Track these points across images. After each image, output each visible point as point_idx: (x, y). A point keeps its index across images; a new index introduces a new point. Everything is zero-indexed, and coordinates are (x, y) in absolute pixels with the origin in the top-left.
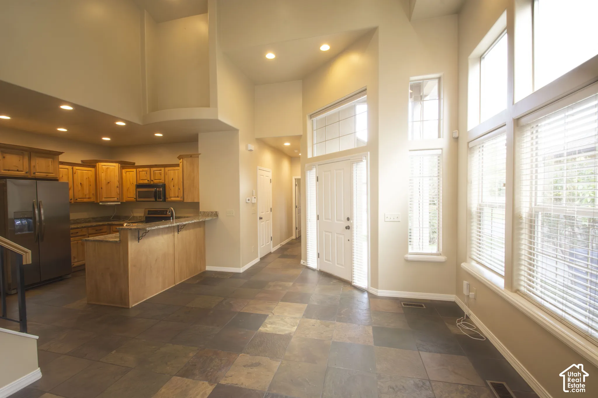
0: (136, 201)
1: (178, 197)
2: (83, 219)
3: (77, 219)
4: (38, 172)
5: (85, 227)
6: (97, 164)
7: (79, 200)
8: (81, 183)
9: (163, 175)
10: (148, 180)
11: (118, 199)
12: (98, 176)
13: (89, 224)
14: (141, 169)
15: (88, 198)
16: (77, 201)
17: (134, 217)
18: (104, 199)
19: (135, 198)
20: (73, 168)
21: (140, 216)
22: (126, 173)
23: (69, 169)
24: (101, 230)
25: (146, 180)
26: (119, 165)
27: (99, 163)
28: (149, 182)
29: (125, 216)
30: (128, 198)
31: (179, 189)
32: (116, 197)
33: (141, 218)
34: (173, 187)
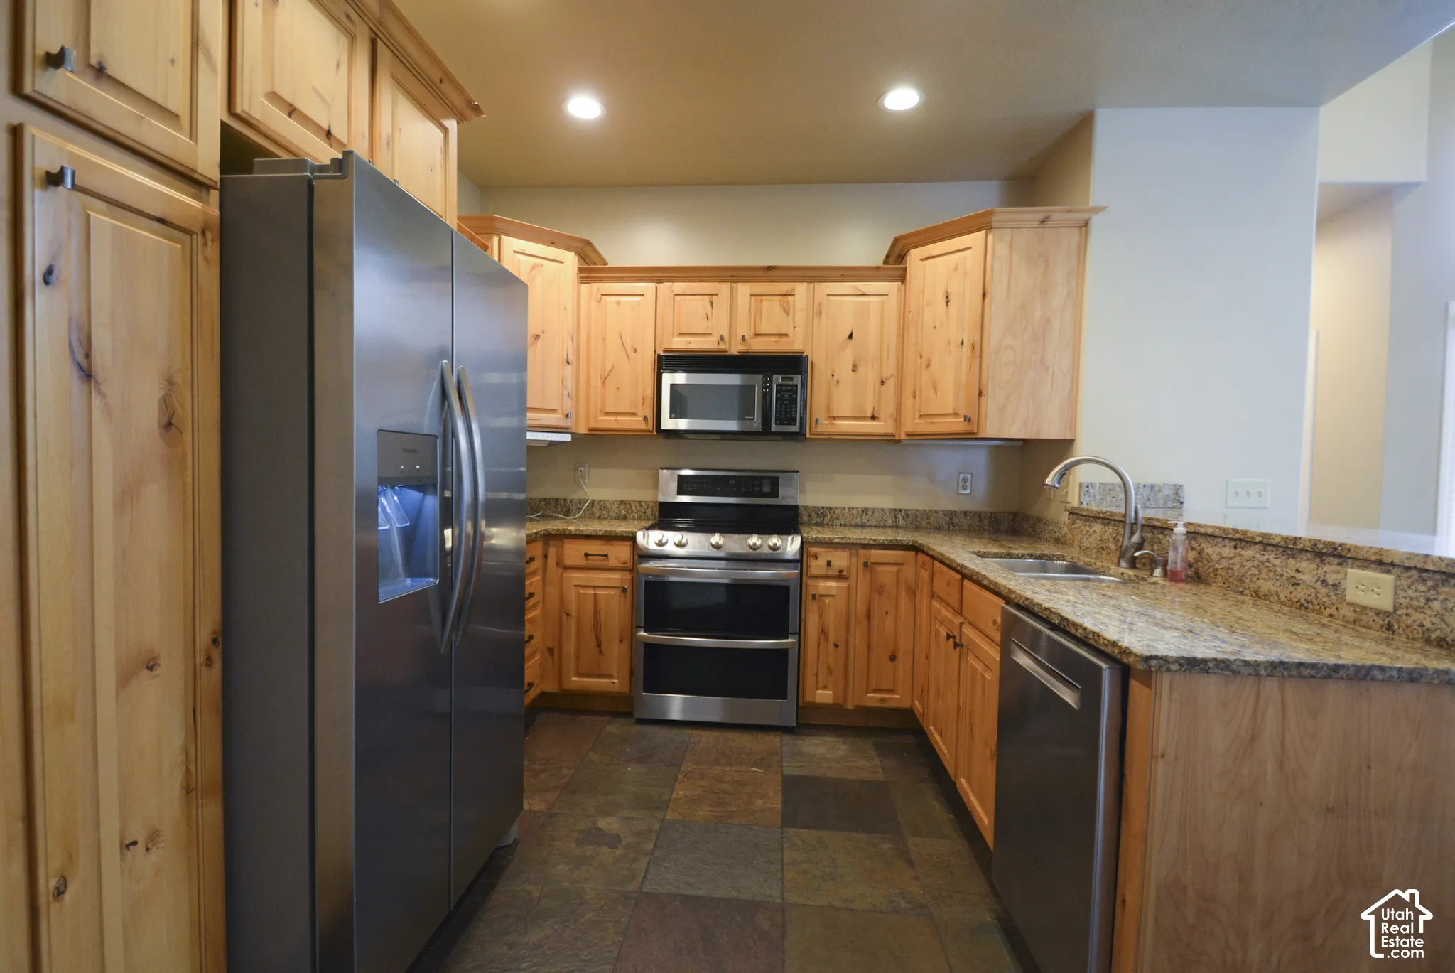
0: (658, 430)
1: (873, 418)
6: (496, 239)
9: (799, 317)
10: (720, 338)
11: (567, 417)
17: (594, 503)
19: (647, 419)
21: (621, 502)
22: (599, 301)
25: (710, 334)
26: (575, 259)
27: (503, 237)
28: (725, 344)
29: (546, 499)
30: (607, 414)
31: (882, 383)
32: (560, 411)
33: (629, 507)
34: (853, 371)
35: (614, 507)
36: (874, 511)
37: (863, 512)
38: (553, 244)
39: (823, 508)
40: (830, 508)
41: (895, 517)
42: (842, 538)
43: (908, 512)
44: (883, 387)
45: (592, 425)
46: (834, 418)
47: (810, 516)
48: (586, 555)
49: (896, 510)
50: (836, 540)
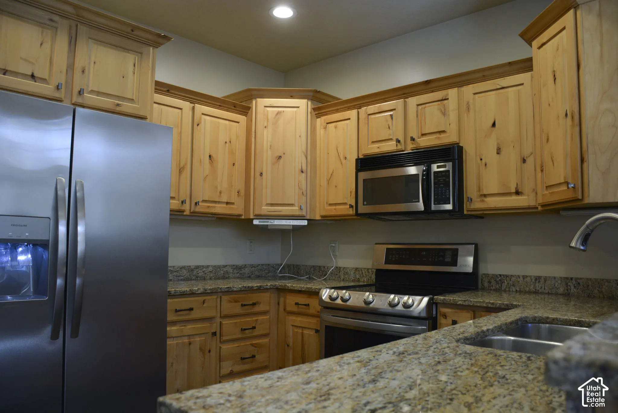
0: (357, 214)
1: (517, 193)
2: (210, 269)
3: (197, 267)
4: (92, 92)
5: (213, 292)
6: (254, 102)
7: (202, 208)
8: (210, 156)
9: (453, 116)
10: (398, 141)
11: (301, 208)
12: (253, 140)
13: (223, 285)
14: (372, 108)
15: (227, 203)
16: (198, 209)
17: (338, 269)
18: (265, 209)
19: (351, 206)
20: (193, 108)
21: (356, 269)
22: (325, 128)
23: (183, 110)
24: (254, 304)
25: (391, 139)
26: (310, 103)
27: (259, 100)
28: (401, 145)
29: (314, 266)
30: (330, 205)
31: (524, 161)
32: (296, 204)
33: (361, 273)
34: (498, 153)
35: (352, 273)
36: (546, 279)
37: (536, 280)
38: (292, 97)
39: (500, 275)
40: (507, 276)
41: (567, 285)
42: (465, 301)
43: (578, 281)
44: (525, 165)
45: (324, 214)
46: (485, 196)
47: (489, 282)
48: (297, 304)
49: (567, 278)
50: (460, 302)
